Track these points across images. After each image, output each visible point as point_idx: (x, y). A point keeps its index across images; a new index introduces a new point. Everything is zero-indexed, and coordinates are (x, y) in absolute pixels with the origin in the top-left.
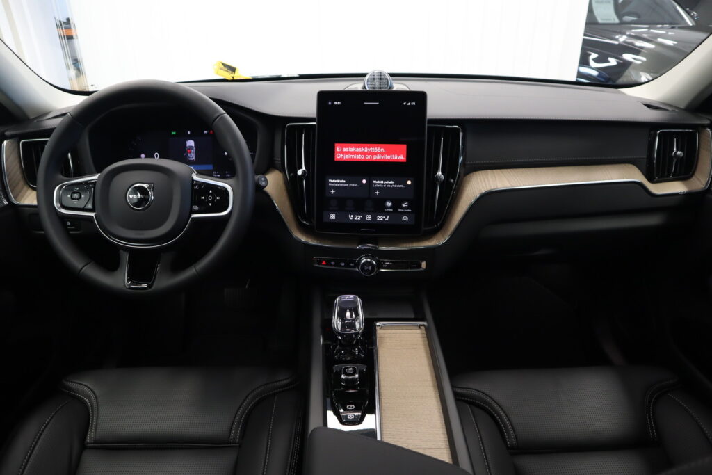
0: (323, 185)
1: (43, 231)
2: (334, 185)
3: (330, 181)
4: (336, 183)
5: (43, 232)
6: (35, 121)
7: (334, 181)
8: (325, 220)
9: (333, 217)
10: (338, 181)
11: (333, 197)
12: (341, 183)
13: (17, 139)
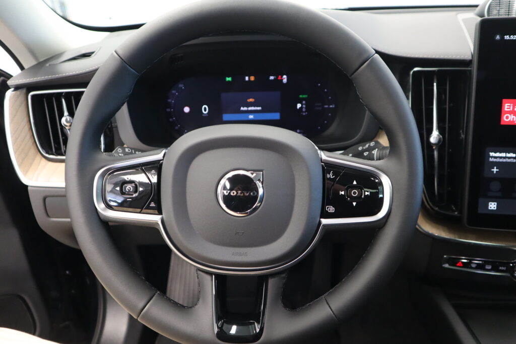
0: (480, 159)
1: (69, 218)
2: (498, 160)
3: (492, 154)
4: (501, 158)
5: (69, 220)
6: (48, 65)
7: (498, 154)
8: (481, 211)
9: (493, 206)
10: (503, 155)
11: (495, 178)
12: (509, 158)
13: (24, 91)
